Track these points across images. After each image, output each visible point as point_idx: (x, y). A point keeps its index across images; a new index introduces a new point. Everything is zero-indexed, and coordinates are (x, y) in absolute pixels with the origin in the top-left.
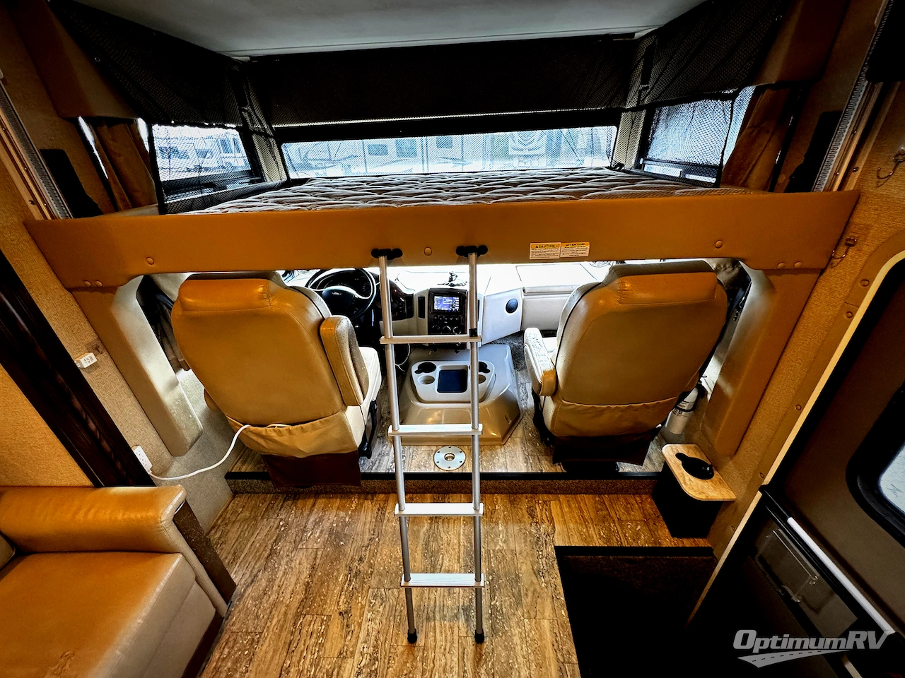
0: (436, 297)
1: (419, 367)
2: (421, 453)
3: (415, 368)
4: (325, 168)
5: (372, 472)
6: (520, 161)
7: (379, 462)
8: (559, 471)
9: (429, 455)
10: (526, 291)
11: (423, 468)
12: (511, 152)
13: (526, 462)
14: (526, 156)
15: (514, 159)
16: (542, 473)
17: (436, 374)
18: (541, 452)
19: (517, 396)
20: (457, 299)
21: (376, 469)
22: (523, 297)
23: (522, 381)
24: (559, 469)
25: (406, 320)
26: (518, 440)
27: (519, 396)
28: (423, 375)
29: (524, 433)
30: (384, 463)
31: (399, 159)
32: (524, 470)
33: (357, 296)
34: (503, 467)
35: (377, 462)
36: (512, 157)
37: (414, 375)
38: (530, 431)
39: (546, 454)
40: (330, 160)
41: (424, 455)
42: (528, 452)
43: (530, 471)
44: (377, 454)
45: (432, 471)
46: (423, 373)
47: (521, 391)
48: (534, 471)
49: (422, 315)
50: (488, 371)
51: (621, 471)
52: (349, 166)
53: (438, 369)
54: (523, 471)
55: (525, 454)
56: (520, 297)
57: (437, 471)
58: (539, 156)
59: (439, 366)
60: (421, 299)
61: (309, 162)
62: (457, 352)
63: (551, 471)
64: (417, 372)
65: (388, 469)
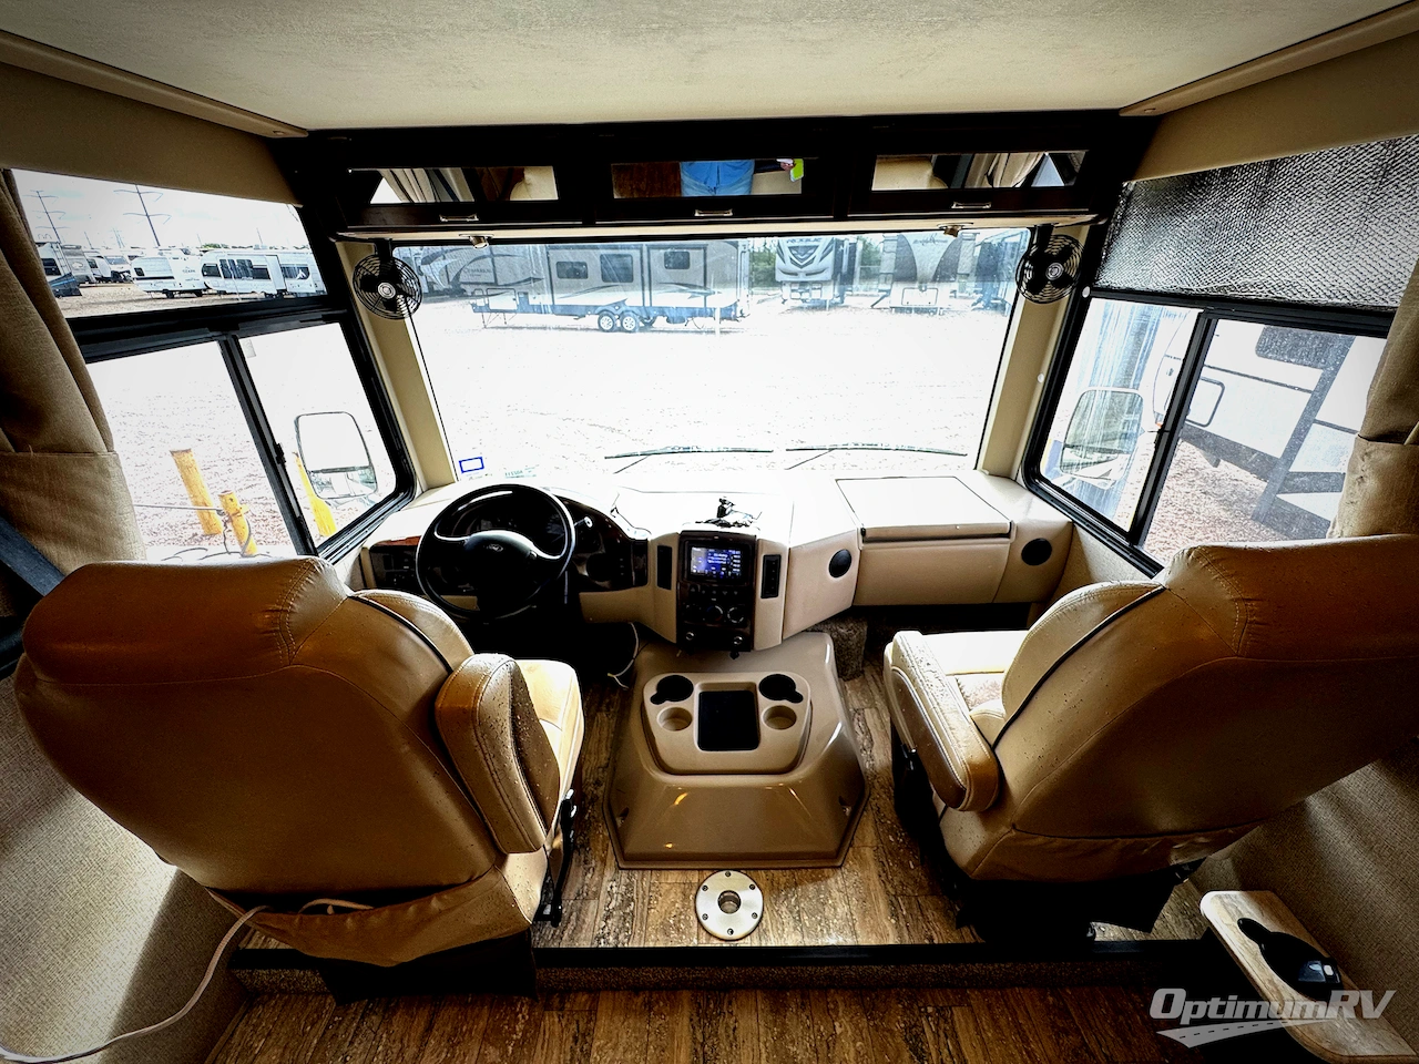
0: (694, 549)
1: (660, 686)
2: (668, 891)
3: (650, 690)
4: (488, 296)
5: (563, 946)
6: (793, 291)
7: (578, 918)
8: (969, 939)
9: (685, 896)
10: (868, 535)
11: (674, 934)
12: (779, 277)
13: (894, 915)
14: (803, 284)
15: (784, 288)
16: (932, 946)
17: (692, 705)
18: (921, 887)
19: (851, 740)
20: (736, 553)
21: (571, 938)
22: (862, 545)
23: (857, 705)
24: (967, 936)
25: (633, 589)
26: (868, 853)
27: (855, 740)
28: (668, 705)
29: (878, 836)
30: (589, 920)
31: (605, 284)
32: (892, 940)
33: (536, 552)
34: (847, 931)
35: (573, 918)
36: (781, 284)
37: (649, 706)
38: (891, 831)
39: (933, 893)
40: (496, 283)
41: (675, 896)
42: (893, 887)
43: (907, 941)
44: (572, 897)
45: (694, 943)
46: (667, 702)
47: (857, 728)
48: (917, 942)
49: (664, 581)
50: (797, 698)
51: (1098, 938)
52: (526, 294)
53: (697, 691)
54: (891, 943)
55: (888, 893)
56: (856, 547)
57: (704, 942)
58: (822, 283)
59: (698, 685)
60: (664, 551)
61: (463, 286)
62: (734, 656)
63: (951, 941)
64: (657, 700)
65: (598, 938)
